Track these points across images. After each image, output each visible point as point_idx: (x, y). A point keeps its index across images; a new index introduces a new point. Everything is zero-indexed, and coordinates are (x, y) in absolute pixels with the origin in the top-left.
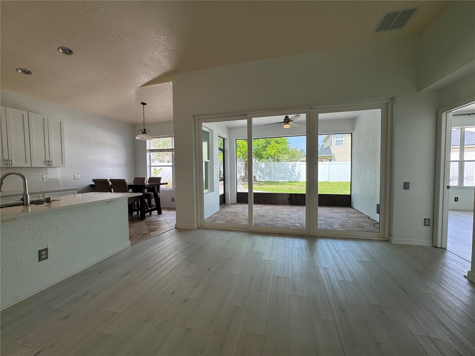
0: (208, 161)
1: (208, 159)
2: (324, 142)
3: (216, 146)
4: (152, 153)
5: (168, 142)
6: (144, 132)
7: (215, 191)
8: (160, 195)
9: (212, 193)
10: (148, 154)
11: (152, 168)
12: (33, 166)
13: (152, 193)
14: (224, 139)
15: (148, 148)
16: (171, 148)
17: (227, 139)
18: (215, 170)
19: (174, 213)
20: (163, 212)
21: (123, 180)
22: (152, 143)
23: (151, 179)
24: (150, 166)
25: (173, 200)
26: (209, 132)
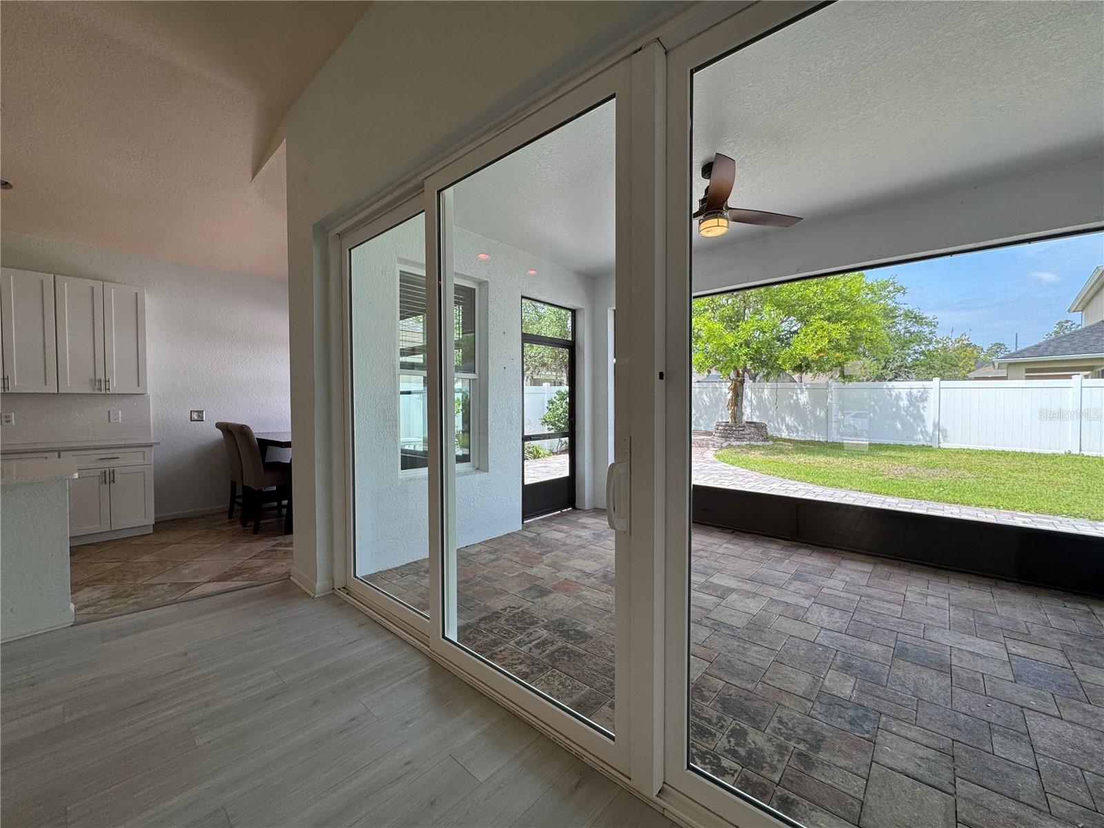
2: (1082, 311)
3: (503, 330)
7: (494, 469)
9: (480, 476)
12: (61, 391)
14: (574, 312)
17: (581, 309)
26: (475, 289)
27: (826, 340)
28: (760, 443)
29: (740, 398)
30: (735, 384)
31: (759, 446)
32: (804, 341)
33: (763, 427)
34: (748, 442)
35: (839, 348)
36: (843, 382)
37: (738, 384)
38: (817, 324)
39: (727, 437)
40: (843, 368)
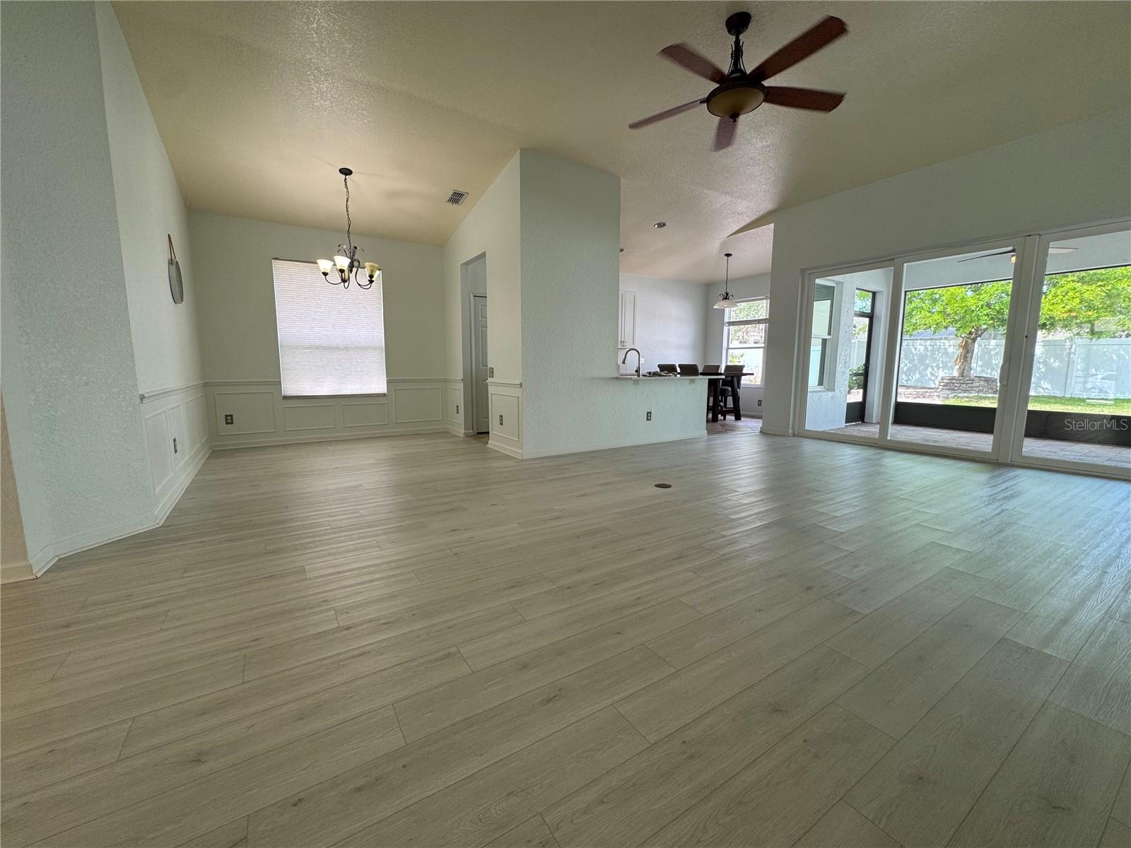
0: (828, 337)
1: (829, 334)
3: (847, 310)
4: (731, 327)
5: (761, 309)
6: (726, 297)
7: (837, 391)
8: (741, 392)
9: (830, 394)
10: (726, 329)
11: (730, 351)
13: (730, 389)
14: (874, 294)
15: (726, 320)
16: (764, 318)
17: (882, 292)
18: (840, 354)
19: (761, 421)
20: (742, 419)
21: (696, 365)
22: (733, 312)
23: (728, 367)
24: (728, 348)
25: (760, 403)
26: (834, 287)
27: (1078, 301)
28: (991, 395)
29: (970, 354)
30: (966, 342)
31: (989, 397)
32: (1052, 301)
33: (993, 381)
34: (976, 394)
35: (1090, 307)
36: (1091, 339)
37: (970, 341)
38: (1069, 286)
39: (954, 390)
40: (1093, 325)
